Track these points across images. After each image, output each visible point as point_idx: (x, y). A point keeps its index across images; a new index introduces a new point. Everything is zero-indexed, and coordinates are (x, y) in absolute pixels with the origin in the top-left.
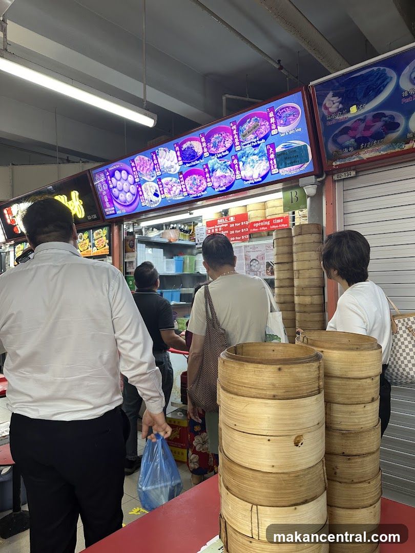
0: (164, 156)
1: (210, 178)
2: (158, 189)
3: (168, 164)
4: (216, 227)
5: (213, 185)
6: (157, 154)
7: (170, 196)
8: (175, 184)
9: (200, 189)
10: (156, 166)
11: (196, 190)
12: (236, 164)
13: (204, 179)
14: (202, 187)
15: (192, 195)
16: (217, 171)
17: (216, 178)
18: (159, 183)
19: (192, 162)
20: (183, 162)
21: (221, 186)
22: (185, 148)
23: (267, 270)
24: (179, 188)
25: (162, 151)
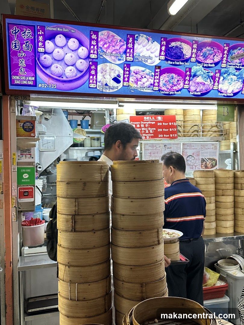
0: (144, 44)
1: (189, 81)
3: (146, 54)
4: (142, 122)
5: (189, 88)
6: (136, 38)
7: (136, 86)
8: (147, 76)
9: (175, 88)
10: (129, 51)
11: (170, 88)
12: (217, 77)
13: (183, 81)
14: (178, 87)
15: (164, 91)
16: (198, 77)
17: (195, 83)
18: (126, 69)
19: (177, 61)
20: (165, 58)
21: (197, 91)
22: (174, 46)
23: (201, 164)
24: (150, 82)
25: (144, 38)
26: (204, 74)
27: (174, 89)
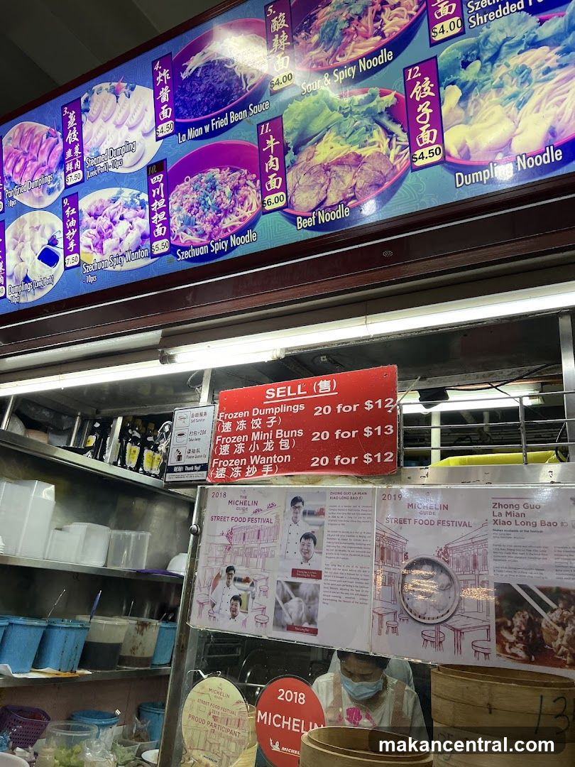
0: (106, 112)
1: (283, 173)
2: (60, 237)
4: (256, 411)
5: (286, 206)
6: (84, 107)
7: (98, 257)
9: (228, 222)
10: (72, 153)
11: (208, 228)
12: (422, 101)
13: (255, 182)
14: (240, 216)
15: (187, 249)
16: (319, 141)
17: (309, 172)
18: (67, 212)
19: (216, 117)
20: (175, 123)
21: (328, 203)
22: (197, 69)
23: (499, 627)
24: (140, 227)
25: (104, 93)
26: (345, 115)
27: (224, 227)
